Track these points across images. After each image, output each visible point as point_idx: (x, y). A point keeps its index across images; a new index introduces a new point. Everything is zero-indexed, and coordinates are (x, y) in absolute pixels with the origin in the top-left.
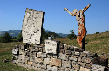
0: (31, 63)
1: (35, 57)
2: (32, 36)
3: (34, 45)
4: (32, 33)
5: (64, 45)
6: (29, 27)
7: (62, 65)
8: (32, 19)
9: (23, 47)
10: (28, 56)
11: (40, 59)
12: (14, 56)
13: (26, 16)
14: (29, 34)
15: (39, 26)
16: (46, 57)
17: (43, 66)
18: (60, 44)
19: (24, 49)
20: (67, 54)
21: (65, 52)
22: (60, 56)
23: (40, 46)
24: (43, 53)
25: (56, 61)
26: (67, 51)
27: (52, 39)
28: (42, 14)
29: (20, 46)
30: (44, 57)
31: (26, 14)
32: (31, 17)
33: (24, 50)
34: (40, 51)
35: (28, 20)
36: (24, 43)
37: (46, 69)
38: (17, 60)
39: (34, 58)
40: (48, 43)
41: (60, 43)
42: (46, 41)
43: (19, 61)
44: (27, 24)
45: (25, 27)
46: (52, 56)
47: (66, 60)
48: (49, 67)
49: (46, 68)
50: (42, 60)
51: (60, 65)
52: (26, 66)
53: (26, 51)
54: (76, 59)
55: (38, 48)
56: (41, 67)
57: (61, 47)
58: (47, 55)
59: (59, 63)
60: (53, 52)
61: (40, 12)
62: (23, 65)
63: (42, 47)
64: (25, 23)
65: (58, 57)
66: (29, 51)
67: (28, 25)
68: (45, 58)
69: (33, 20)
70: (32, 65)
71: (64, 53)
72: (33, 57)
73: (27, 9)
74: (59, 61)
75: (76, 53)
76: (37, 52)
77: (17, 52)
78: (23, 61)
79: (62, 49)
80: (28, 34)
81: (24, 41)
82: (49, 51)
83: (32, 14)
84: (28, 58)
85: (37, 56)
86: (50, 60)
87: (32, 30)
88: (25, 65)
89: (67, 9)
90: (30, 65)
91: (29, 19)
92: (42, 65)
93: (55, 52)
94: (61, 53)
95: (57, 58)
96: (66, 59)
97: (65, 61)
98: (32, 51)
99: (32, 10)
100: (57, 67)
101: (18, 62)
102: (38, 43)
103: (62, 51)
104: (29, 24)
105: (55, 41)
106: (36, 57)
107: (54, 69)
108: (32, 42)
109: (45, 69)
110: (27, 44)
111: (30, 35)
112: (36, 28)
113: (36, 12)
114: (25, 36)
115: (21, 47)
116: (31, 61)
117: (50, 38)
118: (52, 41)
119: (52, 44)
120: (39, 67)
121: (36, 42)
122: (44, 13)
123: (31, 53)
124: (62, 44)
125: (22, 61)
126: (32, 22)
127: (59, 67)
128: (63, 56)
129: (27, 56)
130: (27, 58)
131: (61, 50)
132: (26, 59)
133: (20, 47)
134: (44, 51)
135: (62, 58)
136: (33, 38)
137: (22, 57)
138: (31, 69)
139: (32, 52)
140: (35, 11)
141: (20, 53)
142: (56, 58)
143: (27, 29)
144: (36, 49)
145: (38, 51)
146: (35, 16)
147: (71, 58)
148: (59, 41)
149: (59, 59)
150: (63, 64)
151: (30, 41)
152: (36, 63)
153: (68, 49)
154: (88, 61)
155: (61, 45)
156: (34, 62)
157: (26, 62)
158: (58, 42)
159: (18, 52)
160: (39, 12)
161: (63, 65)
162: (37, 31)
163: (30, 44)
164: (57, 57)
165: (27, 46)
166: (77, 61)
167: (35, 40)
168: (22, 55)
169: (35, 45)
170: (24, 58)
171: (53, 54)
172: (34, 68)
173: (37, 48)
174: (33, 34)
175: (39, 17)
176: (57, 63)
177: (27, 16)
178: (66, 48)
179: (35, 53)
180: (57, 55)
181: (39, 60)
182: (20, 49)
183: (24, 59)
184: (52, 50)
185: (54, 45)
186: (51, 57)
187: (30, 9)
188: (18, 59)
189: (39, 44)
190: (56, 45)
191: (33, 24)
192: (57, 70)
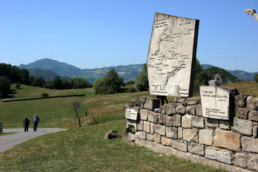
0: (169, 141)
1: (177, 127)
2: (170, 79)
3: (175, 99)
4: (170, 70)
5: (246, 99)
6: (164, 56)
7: (241, 147)
8: (169, 39)
9: (149, 105)
10: (162, 124)
11: (188, 132)
12: (128, 123)
13: (156, 30)
14: (163, 72)
15: (186, 54)
16: (204, 128)
17: (196, 147)
18: (236, 97)
19: (151, 108)
20: (255, 121)
21: (250, 114)
22: (237, 125)
23: (189, 101)
24: (197, 117)
25: (228, 137)
26: (253, 113)
27: (217, 85)
28: (192, 26)
29: (144, 101)
30: (199, 128)
31: (155, 26)
32: (168, 33)
33: (153, 110)
34: (189, 113)
35: (161, 40)
36: (151, 93)
37: (203, 156)
38: (137, 133)
39: (175, 128)
40: (208, 94)
41: (237, 93)
42: (203, 89)
43: (141, 137)
44: (159, 50)
45: (153, 57)
46: (217, 125)
47: (252, 135)
48: (210, 152)
49: (202, 153)
50: (194, 134)
51: (238, 146)
52: (157, 148)
53: (157, 112)
55: (185, 105)
56: (192, 151)
57: (241, 103)
58: (206, 122)
59: (236, 142)
60: (219, 114)
61: (188, 20)
62: (149, 146)
63: (193, 103)
64: (154, 48)
65: (232, 127)
66: (163, 112)
67: (160, 52)
68: (202, 129)
69: (173, 39)
70: (170, 146)
71: (247, 119)
72: (172, 127)
73: (157, 14)
74: (234, 137)
76: (182, 115)
77: (136, 116)
78: (150, 137)
79: (243, 107)
80: (160, 72)
81: (152, 89)
82: (211, 113)
83: (169, 25)
84: (162, 130)
85: (183, 126)
86: (213, 136)
87: (171, 64)
88: (154, 145)
89: (254, 11)
90: (165, 145)
91: (163, 38)
92: (194, 145)
93: (226, 116)
94: (239, 118)
95: (230, 130)
96: (251, 133)
97: (249, 138)
98: (170, 112)
99: (169, 16)
100: (229, 152)
101: (139, 139)
102: (185, 93)
103: (242, 113)
104: (163, 51)
105: (226, 89)
106: (181, 126)
107: (222, 155)
108: (170, 91)
109: (200, 155)
110: (158, 96)
111: (166, 76)
112: (180, 59)
113: (179, 22)
114: (154, 77)
115: (144, 103)
116: (167, 136)
117: (212, 82)
118: (219, 89)
119: (218, 96)
120: (187, 151)
121: (180, 92)
122: (197, 22)
123: (169, 117)
124: (243, 96)
125: (148, 135)
126: (171, 44)
127: (234, 152)
128: (243, 126)
129: (158, 125)
130: (158, 128)
131: (239, 111)
132: (156, 130)
133: (142, 104)
134: (198, 113)
135: (242, 131)
136: (173, 82)
137: (147, 126)
138: (168, 154)
139: (171, 115)
140: (177, 17)
141: (143, 117)
142: (227, 130)
143: (158, 62)
144: (179, 109)
145: (185, 114)
146: (176, 30)
148: (236, 90)
149: (235, 131)
150: (243, 145)
151: (167, 89)
152: (181, 141)
153: (257, 109)
155: (239, 99)
156: (174, 139)
157: (157, 139)
158: (233, 91)
159: (139, 115)
160: (185, 21)
161: (246, 147)
162: (182, 66)
163: (165, 97)
164: (230, 127)
165: (160, 101)
167: (178, 88)
168: (149, 123)
169: (178, 98)
170: (152, 130)
171: (219, 121)
172: (174, 152)
173: (181, 106)
174: (172, 74)
175: (186, 32)
176: (231, 142)
177: (158, 32)
178: (251, 106)
179: (178, 116)
180: (230, 122)
181: (188, 135)
182: (144, 108)
183: (152, 132)
184: (216, 111)
185: (223, 99)
186: (214, 128)
187: (164, 15)
188: (138, 131)
189: (187, 96)
190: (228, 100)
191: (172, 50)
192: (229, 158)
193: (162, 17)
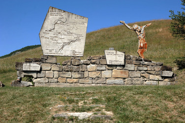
1: (84, 72)
2: (66, 46)
9: (53, 60)
10: (68, 71)
11: (93, 73)
13: (50, 17)
14: (59, 42)
16: (105, 70)
19: (55, 62)
22: (127, 67)
24: (100, 65)
25: (122, 72)
28: (86, 21)
29: (46, 58)
32: (63, 20)
33: (56, 64)
34: (94, 63)
35: (56, 23)
38: (36, 80)
43: (41, 81)
44: (54, 29)
46: (115, 68)
47: (134, 71)
48: (108, 81)
49: (105, 82)
51: (127, 76)
54: (146, 69)
55: (89, 60)
59: (126, 74)
60: (118, 62)
62: (53, 85)
63: (97, 58)
64: (48, 27)
68: (103, 70)
69: (68, 25)
70: (76, 83)
71: (132, 64)
73: (52, 8)
74: (125, 72)
75: (146, 63)
76: (87, 64)
77: (39, 68)
78: (54, 80)
79: (129, 59)
82: (113, 62)
83: (65, 16)
84: (69, 74)
85: (89, 70)
86: (112, 73)
90: (72, 83)
92: (98, 79)
93: (122, 63)
94: (128, 64)
100: (122, 79)
101: (40, 83)
107: (118, 81)
111: (61, 44)
112: (76, 36)
113: (74, 16)
119: (118, 55)
120: (92, 83)
127: (124, 79)
131: (128, 61)
134: (101, 63)
135: (130, 69)
139: (78, 65)
141: (46, 68)
142: (121, 70)
145: (90, 64)
147: (141, 68)
149: (126, 69)
153: (137, 60)
154: (158, 68)
156: (80, 78)
157: (62, 80)
164: (123, 68)
166: (147, 70)
171: (116, 66)
172: (81, 85)
176: (123, 74)
177: (53, 18)
178: (134, 59)
181: (93, 75)
182: (46, 63)
184: (116, 61)
186: (112, 70)
189: (82, 56)
191: (68, 30)
192: (123, 81)
193: (57, 10)
